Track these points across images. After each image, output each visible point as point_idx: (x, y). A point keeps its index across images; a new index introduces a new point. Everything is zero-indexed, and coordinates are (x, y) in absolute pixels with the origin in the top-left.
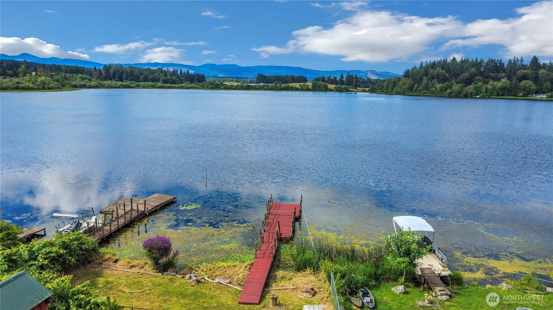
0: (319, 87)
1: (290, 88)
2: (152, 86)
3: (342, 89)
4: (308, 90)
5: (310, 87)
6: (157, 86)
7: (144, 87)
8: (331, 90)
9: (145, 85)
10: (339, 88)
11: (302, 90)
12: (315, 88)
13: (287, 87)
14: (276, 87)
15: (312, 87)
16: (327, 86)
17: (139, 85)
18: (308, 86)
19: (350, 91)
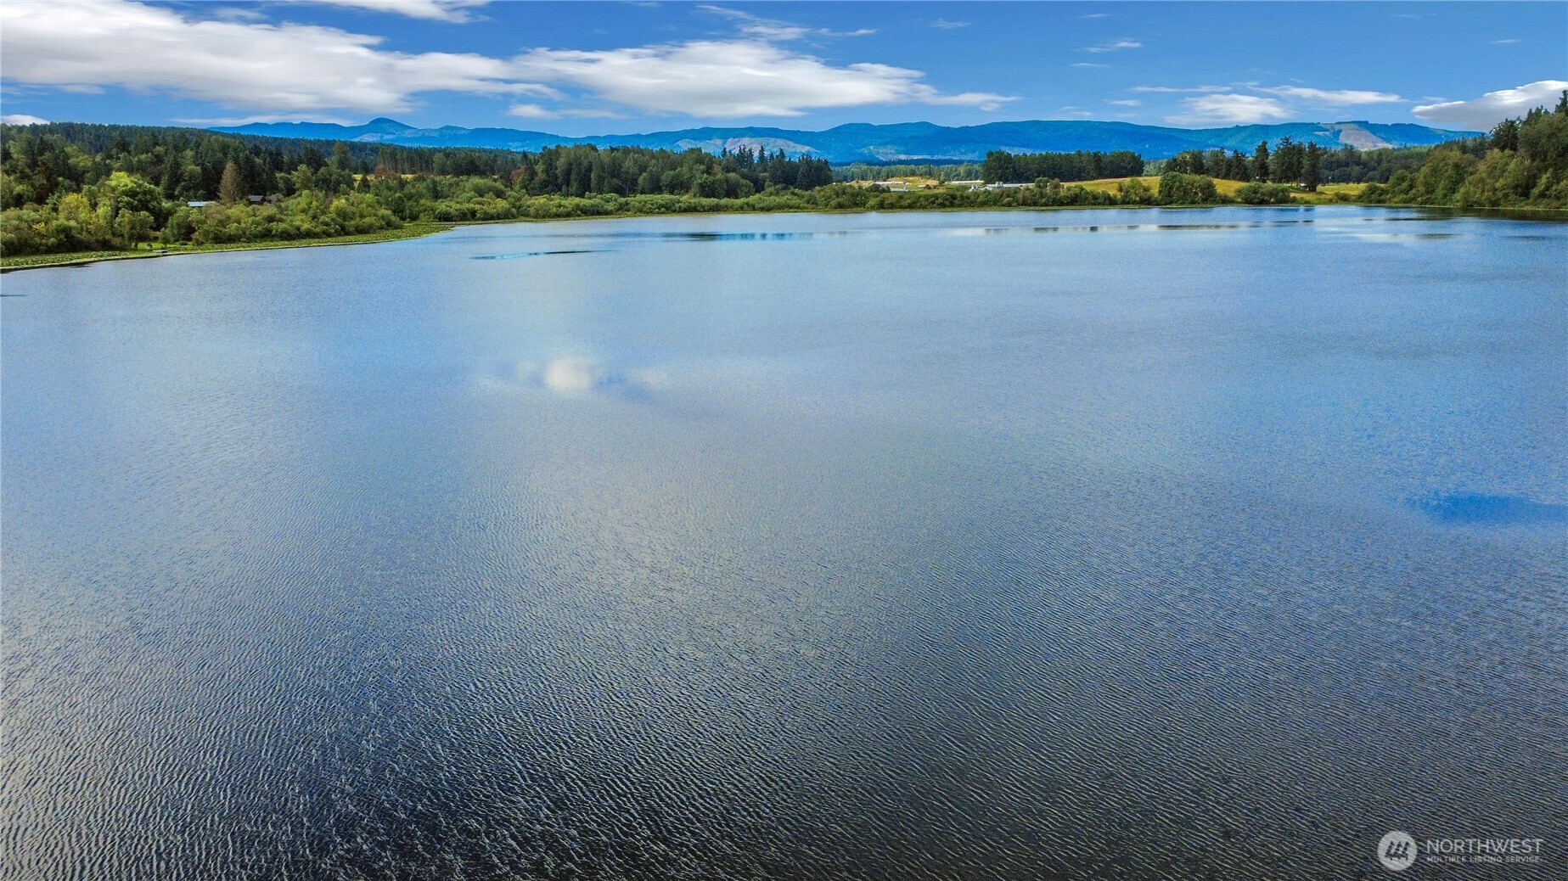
0: (1186, 193)
1: (1086, 199)
2: (663, 206)
3: (1263, 194)
4: (1147, 202)
5: (1155, 192)
6: (677, 205)
7: (641, 211)
8: (1225, 201)
9: (644, 206)
10: (1255, 192)
11: (1128, 203)
12: (1169, 195)
13: (1076, 195)
14: (1042, 196)
15: (1160, 192)
16: (1210, 186)
17: (627, 204)
18: (1146, 190)
19: (1294, 201)
